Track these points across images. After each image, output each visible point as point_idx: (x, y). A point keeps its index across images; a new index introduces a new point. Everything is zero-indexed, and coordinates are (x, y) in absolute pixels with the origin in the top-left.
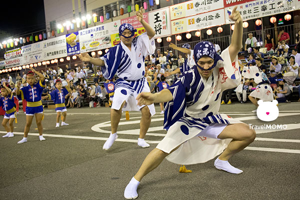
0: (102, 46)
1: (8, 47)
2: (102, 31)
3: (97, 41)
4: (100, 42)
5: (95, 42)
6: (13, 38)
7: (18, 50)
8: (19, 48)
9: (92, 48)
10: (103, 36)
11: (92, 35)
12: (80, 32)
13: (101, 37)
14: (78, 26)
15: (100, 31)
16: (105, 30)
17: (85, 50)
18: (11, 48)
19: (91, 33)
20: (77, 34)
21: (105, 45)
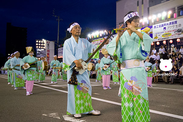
0: (174, 36)
1: (95, 37)
2: (175, 25)
3: (169, 33)
4: (173, 33)
5: (167, 33)
6: (99, 31)
7: (102, 39)
8: (102, 38)
9: (163, 38)
10: (175, 28)
11: (165, 28)
12: (153, 26)
13: (174, 29)
14: (153, 22)
15: (173, 25)
16: (178, 24)
17: (157, 39)
18: (97, 38)
19: (164, 27)
20: (151, 27)
21: (177, 35)
